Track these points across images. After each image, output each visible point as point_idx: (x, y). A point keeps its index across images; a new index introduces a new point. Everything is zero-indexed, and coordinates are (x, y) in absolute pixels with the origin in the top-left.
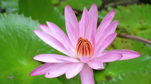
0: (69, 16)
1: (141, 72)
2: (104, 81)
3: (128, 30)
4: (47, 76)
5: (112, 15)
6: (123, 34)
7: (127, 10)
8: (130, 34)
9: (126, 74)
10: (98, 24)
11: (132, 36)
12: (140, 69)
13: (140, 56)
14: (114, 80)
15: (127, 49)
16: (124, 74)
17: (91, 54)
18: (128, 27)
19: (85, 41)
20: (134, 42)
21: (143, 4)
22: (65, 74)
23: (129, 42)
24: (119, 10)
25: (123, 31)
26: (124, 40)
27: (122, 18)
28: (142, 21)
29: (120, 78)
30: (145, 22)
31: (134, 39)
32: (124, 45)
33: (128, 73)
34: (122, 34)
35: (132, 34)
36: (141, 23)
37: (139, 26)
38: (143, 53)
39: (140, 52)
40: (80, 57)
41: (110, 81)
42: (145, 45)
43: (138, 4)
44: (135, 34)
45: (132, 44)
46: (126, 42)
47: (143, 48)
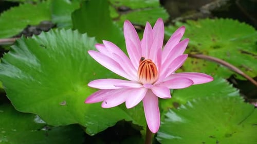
0: (128, 32)
1: (214, 98)
2: (171, 109)
3: (199, 48)
4: (105, 106)
5: (182, 32)
6: (193, 53)
7: (198, 25)
8: (201, 53)
9: (197, 100)
10: (165, 42)
11: (204, 56)
12: (213, 94)
13: (212, 80)
14: (183, 107)
15: (198, 72)
16: (194, 100)
17: (156, 78)
18: (199, 45)
19: (149, 62)
20: (207, 63)
21: (216, 18)
22: (125, 102)
23: (201, 63)
24: (189, 25)
25: (193, 49)
26: (195, 60)
27: (193, 35)
28: (215, 38)
29: (190, 105)
30: (219, 39)
31: (205, 59)
32: (194, 66)
33: (199, 99)
35: (204, 53)
36: (214, 40)
37: (212, 44)
38: (216, 76)
39: (213, 74)
40: (143, 81)
41: (178, 108)
42: (218, 66)
43: (211, 18)
44: (208, 53)
45: (204, 65)
46: (196, 63)
47: (216, 69)
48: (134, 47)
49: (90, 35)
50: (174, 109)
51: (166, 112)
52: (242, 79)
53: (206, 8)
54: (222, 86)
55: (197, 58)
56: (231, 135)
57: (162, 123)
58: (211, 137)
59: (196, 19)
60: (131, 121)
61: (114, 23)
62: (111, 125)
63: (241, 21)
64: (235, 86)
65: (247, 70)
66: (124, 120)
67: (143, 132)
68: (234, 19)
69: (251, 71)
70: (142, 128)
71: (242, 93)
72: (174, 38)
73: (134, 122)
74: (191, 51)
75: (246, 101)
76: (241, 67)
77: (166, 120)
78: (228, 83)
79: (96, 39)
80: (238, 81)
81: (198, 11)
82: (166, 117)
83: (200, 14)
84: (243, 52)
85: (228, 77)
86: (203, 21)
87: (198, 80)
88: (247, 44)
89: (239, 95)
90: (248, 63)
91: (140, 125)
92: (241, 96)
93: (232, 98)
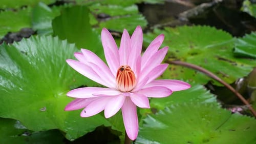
1: (192, 103)
2: (150, 114)
3: (177, 55)
4: (83, 115)
6: (171, 60)
7: (176, 32)
8: (179, 60)
9: (175, 106)
10: (144, 49)
11: (182, 62)
12: (192, 100)
13: (190, 87)
14: (162, 112)
15: (176, 78)
16: (172, 106)
17: (134, 85)
18: (177, 51)
19: (127, 70)
20: (185, 69)
21: (194, 25)
22: (104, 110)
23: (179, 69)
24: (167, 31)
25: (171, 56)
26: (173, 66)
27: (170, 41)
28: (193, 45)
29: (169, 110)
30: (196, 46)
31: (184, 66)
32: (172, 72)
33: (177, 105)
35: (182, 60)
36: (191, 47)
37: (189, 50)
38: (194, 82)
39: (191, 80)
40: (122, 88)
41: (157, 114)
42: (196, 72)
43: (188, 25)
44: (185, 60)
45: (182, 71)
46: (174, 69)
47: (194, 75)
48: (112, 55)
49: (70, 42)
50: (153, 115)
51: (144, 118)
52: (219, 85)
53: (184, 15)
54: (200, 92)
55: (175, 64)
56: (208, 141)
57: (141, 128)
58: (189, 142)
59: (174, 26)
60: (111, 127)
61: (94, 29)
62: (91, 131)
63: (218, 28)
64: (212, 92)
65: (224, 76)
66: (103, 125)
67: (122, 137)
68: (212, 26)
69: (228, 77)
70: (121, 134)
71: (219, 99)
72: (153, 46)
73: (113, 128)
74: (169, 58)
75: (223, 107)
76: (218, 73)
77: (144, 125)
78: (205, 89)
79: (76, 45)
80: (215, 87)
81: (177, 18)
82: (144, 123)
83: (178, 21)
84: (220, 59)
85: (206, 83)
86: (181, 28)
87: (176, 87)
88: (224, 51)
89: (216, 101)
90: (224, 70)
91: (118, 130)
92: (218, 102)
93: (209, 104)
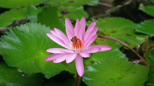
0: (67, 24)
1: (112, 59)
2: (90, 64)
3: (105, 33)
4: (55, 62)
5: (95, 24)
7: (104, 21)
8: (106, 35)
9: (103, 60)
10: (86, 29)
11: (107, 37)
12: (112, 57)
13: (111, 49)
14: (96, 63)
15: (104, 45)
16: (102, 60)
17: (82, 48)
18: (105, 31)
19: (78, 40)
21: (113, 17)
23: (105, 40)
24: (99, 20)
26: (102, 39)
27: (101, 25)
29: (100, 62)
30: (115, 28)
31: (108, 39)
32: (102, 42)
34: (100, 35)
36: (112, 28)
37: (111, 30)
38: (113, 47)
40: (75, 49)
41: (94, 64)
42: (115, 42)
43: (110, 17)
44: (109, 35)
45: (107, 42)
46: (103, 40)
47: (113, 44)
48: (70, 32)
49: (47, 26)
50: (92, 64)
51: (87, 66)
52: (127, 49)
53: (108, 12)
54: (117, 52)
55: (104, 38)
56: (121, 78)
57: (85, 72)
58: (111, 79)
59: (103, 17)
60: (69, 71)
61: (60, 19)
62: (58, 73)
63: (126, 18)
64: (123, 52)
65: (129, 44)
66: (65, 70)
67: (75, 77)
68: (123, 17)
69: (132, 45)
70: (74, 75)
71: (127, 56)
73: (70, 72)
74: (100, 34)
75: (129, 60)
76: (126, 43)
77: (87, 70)
78: (120, 51)
79: (50, 28)
80: (125, 50)
81: (104, 13)
82: (87, 69)
83: (105, 15)
84: (128, 35)
85: (120, 48)
86: (106, 19)
87: (104, 49)
88: (129, 31)
89: (125, 57)
90: (130, 40)
91: (73, 73)
92: (126, 58)
93: (121, 59)
